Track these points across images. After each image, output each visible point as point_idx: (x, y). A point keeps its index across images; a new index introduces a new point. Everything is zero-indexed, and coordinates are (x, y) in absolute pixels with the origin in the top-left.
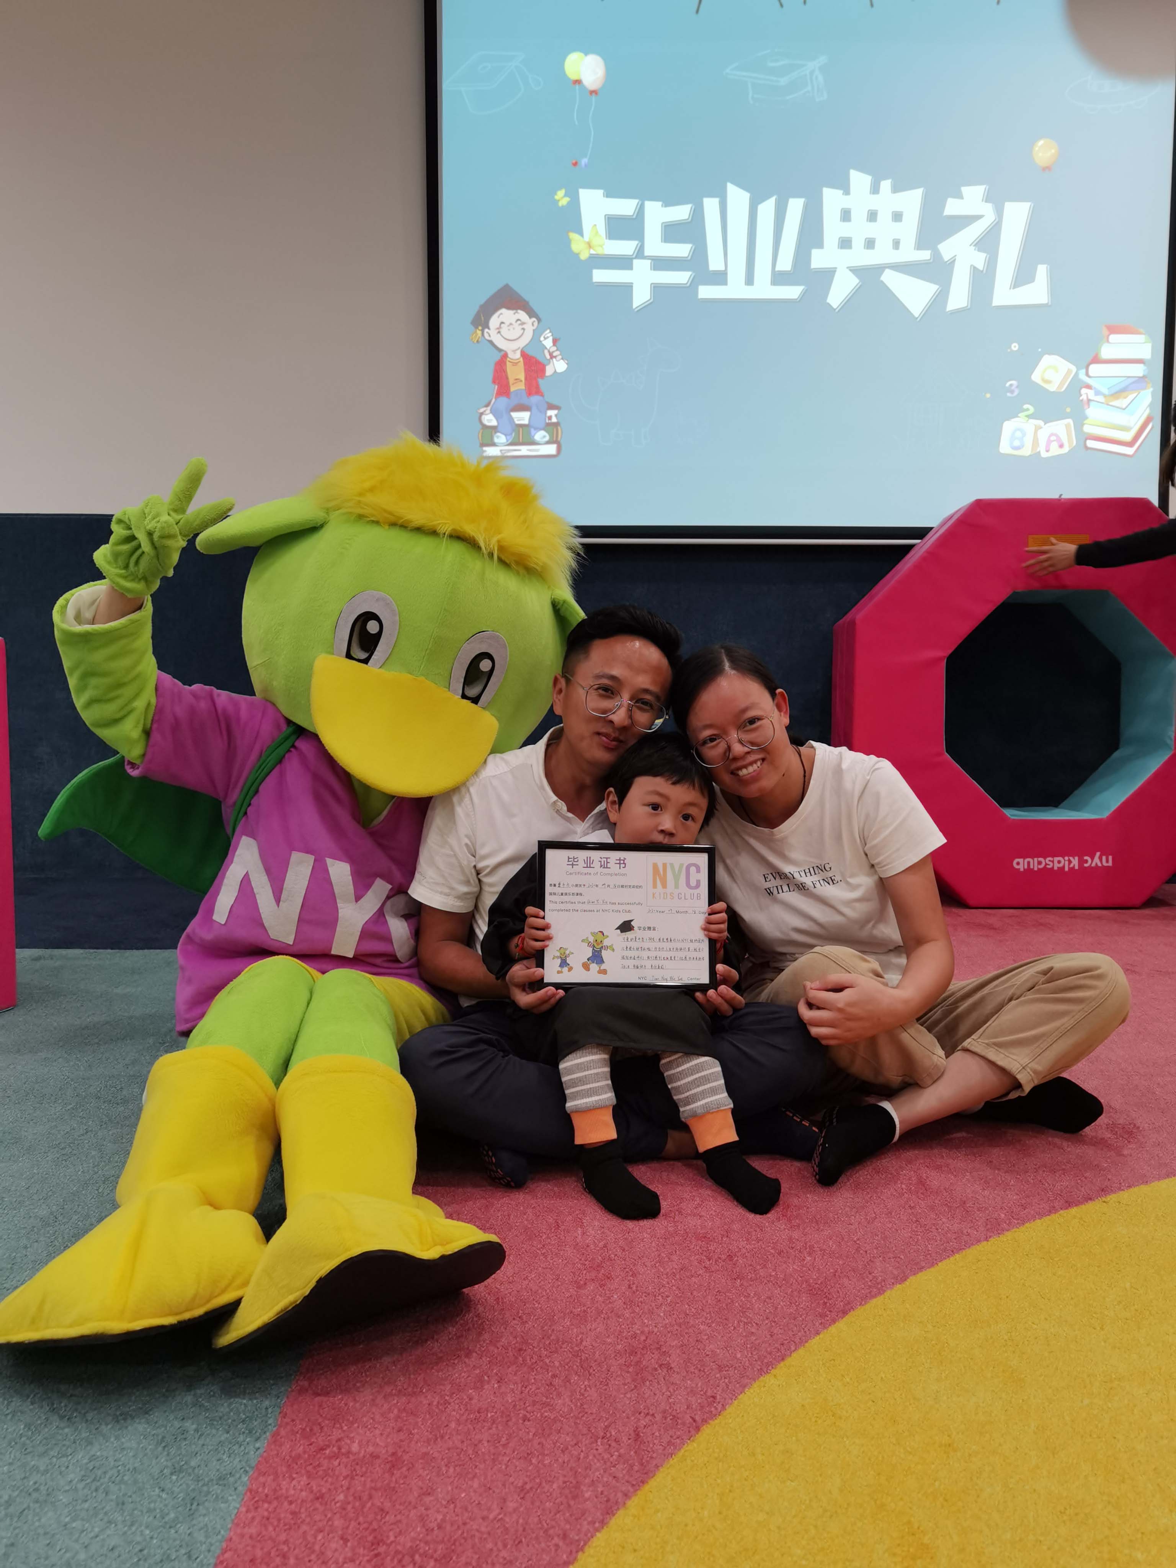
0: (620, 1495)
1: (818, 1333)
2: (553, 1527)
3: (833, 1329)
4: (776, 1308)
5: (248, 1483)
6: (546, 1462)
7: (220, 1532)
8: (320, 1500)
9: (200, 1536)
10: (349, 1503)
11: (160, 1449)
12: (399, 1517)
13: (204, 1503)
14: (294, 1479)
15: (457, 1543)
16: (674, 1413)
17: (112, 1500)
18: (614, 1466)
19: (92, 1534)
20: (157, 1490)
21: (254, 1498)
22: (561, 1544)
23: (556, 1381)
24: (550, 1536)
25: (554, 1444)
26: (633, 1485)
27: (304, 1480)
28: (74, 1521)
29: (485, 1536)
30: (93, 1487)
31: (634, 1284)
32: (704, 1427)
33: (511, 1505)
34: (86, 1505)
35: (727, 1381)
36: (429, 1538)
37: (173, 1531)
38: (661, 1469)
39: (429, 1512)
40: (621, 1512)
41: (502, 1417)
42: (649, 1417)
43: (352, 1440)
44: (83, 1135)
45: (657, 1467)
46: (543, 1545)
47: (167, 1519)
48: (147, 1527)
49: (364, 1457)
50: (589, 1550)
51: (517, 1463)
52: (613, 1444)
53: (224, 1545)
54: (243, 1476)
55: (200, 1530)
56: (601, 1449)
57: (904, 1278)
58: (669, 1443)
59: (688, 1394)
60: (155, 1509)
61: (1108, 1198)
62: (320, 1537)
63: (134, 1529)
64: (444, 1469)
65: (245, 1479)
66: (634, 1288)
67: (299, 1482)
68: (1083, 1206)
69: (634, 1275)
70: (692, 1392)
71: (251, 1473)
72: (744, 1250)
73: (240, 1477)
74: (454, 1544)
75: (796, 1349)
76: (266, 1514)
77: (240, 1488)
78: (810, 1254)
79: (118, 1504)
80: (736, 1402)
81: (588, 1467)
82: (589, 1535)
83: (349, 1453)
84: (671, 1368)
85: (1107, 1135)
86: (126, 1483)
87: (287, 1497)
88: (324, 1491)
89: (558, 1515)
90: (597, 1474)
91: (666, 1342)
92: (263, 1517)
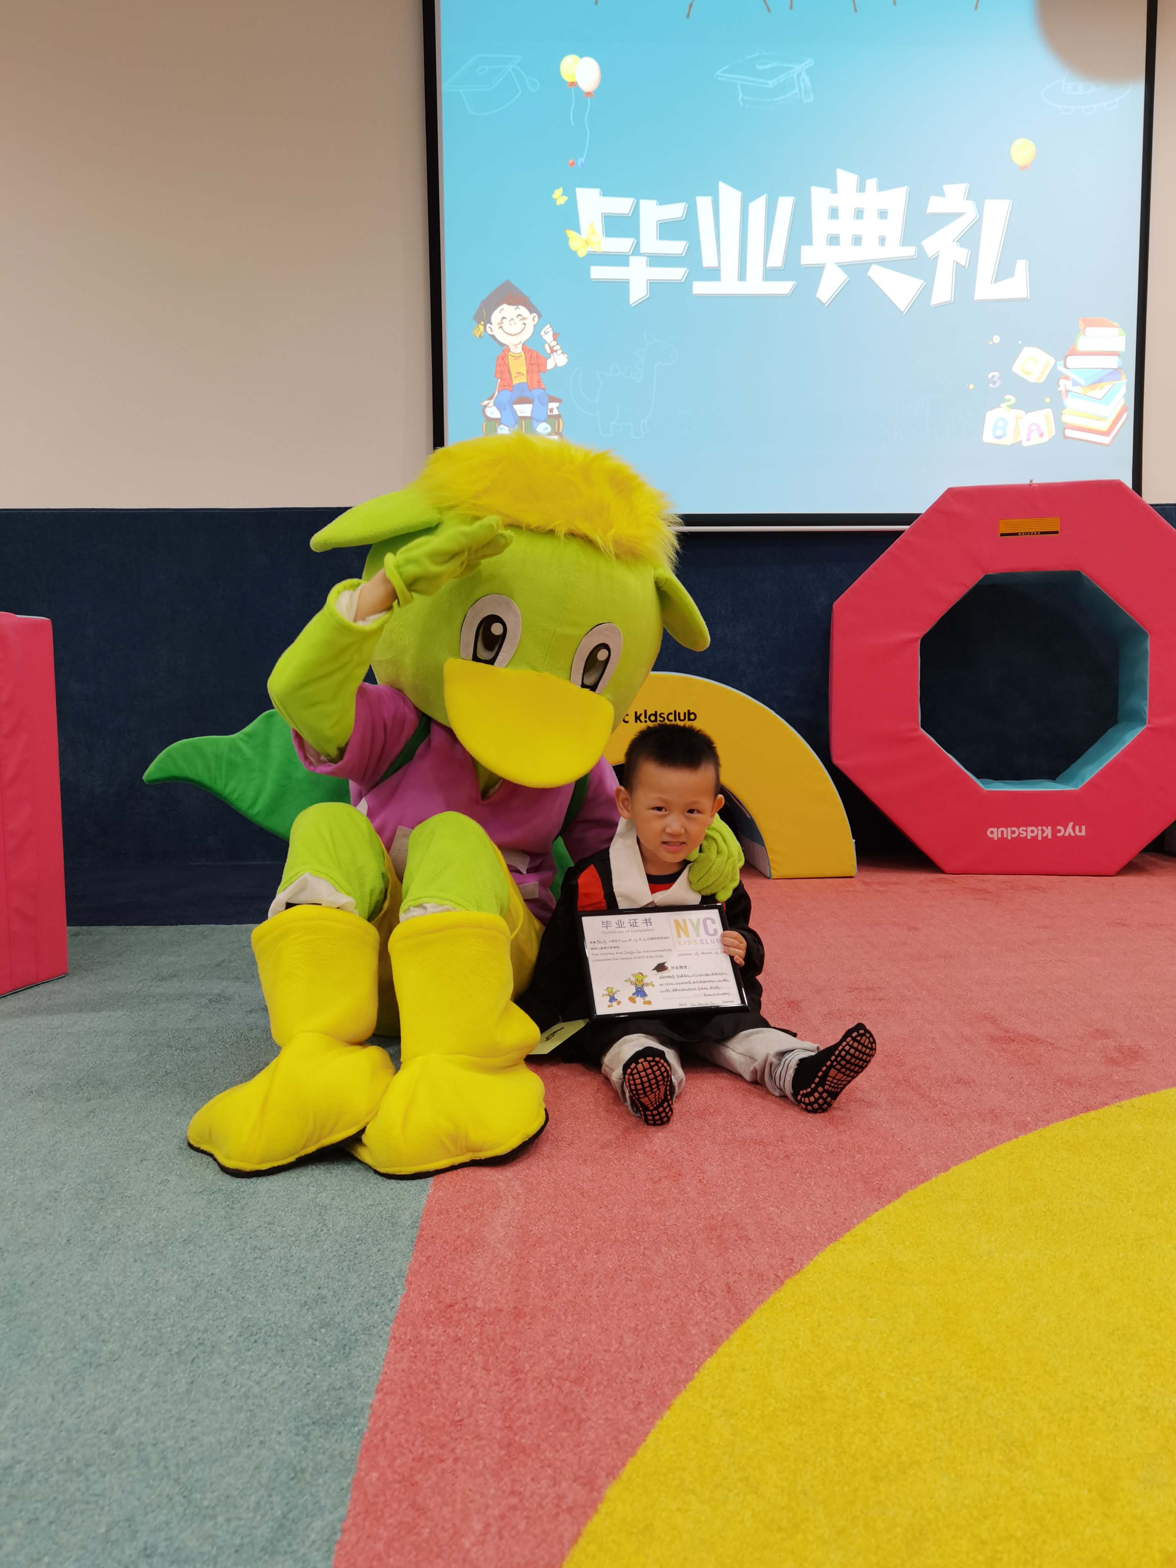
0: (722, 1332)
1: (877, 1210)
2: (668, 1355)
3: (890, 1207)
4: (836, 1193)
5: (391, 1332)
6: (652, 1310)
7: (374, 1368)
8: (458, 1342)
9: (358, 1372)
10: (484, 1344)
11: (305, 1310)
12: (530, 1353)
13: (354, 1348)
14: (431, 1328)
15: (587, 1369)
16: (759, 1272)
17: (271, 1349)
18: (713, 1311)
19: (261, 1374)
20: (310, 1341)
21: (399, 1343)
22: (678, 1367)
23: (648, 1252)
24: (667, 1361)
25: (657, 1297)
26: (732, 1324)
27: (441, 1329)
28: (243, 1364)
29: (609, 1363)
30: (253, 1340)
31: (704, 1178)
32: (787, 1281)
33: (628, 1341)
34: (250, 1353)
35: (801, 1247)
36: (561, 1367)
37: (332, 1369)
38: (756, 1312)
39: (556, 1348)
40: (726, 1343)
41: (606, 1278)
42: (737, 1275)
43: (476, 1299)
44: (164, 1076)
45: (751, 1310)
46: (662, 1369)
47: (325, 1360)
48: (308, 1367)
49: (489, 1311)
50: (703, 1371)
51: (627, 1311)
52: (709, 1295)
53: (381, 1377)
54: (385, 1327)
55: (357, 1367)
56: (699, 1300)
57: (946, 1168)
58: (758, 1293)
59: (768, 1257)
60: (312, 1354)
61: (1122, 1103)
62: (464, 1368)
63: (297, 1368)
64: (563, 1317)
65: (388, 1329)
66: (705, 1182)
67: (436, 1330)
68: (1100, 1110)
69: (703, 1172)
70: (771, 1255)
71: (391, 1325)
72: (799, 1152)
73: (383, 1328)
74: (584, 1369)
75: (858, 1223)
76: (413, 1354)
77: (384, 1336)
78: (859, 1153)
79: (278, 1351)
80: (812, 1263)
81: (691, 1312)
82: (701, 1360)
83: (475, 1309)
84: (750, 1239)
85: (1115, 1055)
86: (281, 1336)
87: (428, 1341)
88: (460, 1335)
89: (671, 1347)
90: (699, 1317)
91: (741, 1221)
92: (411, 1356)
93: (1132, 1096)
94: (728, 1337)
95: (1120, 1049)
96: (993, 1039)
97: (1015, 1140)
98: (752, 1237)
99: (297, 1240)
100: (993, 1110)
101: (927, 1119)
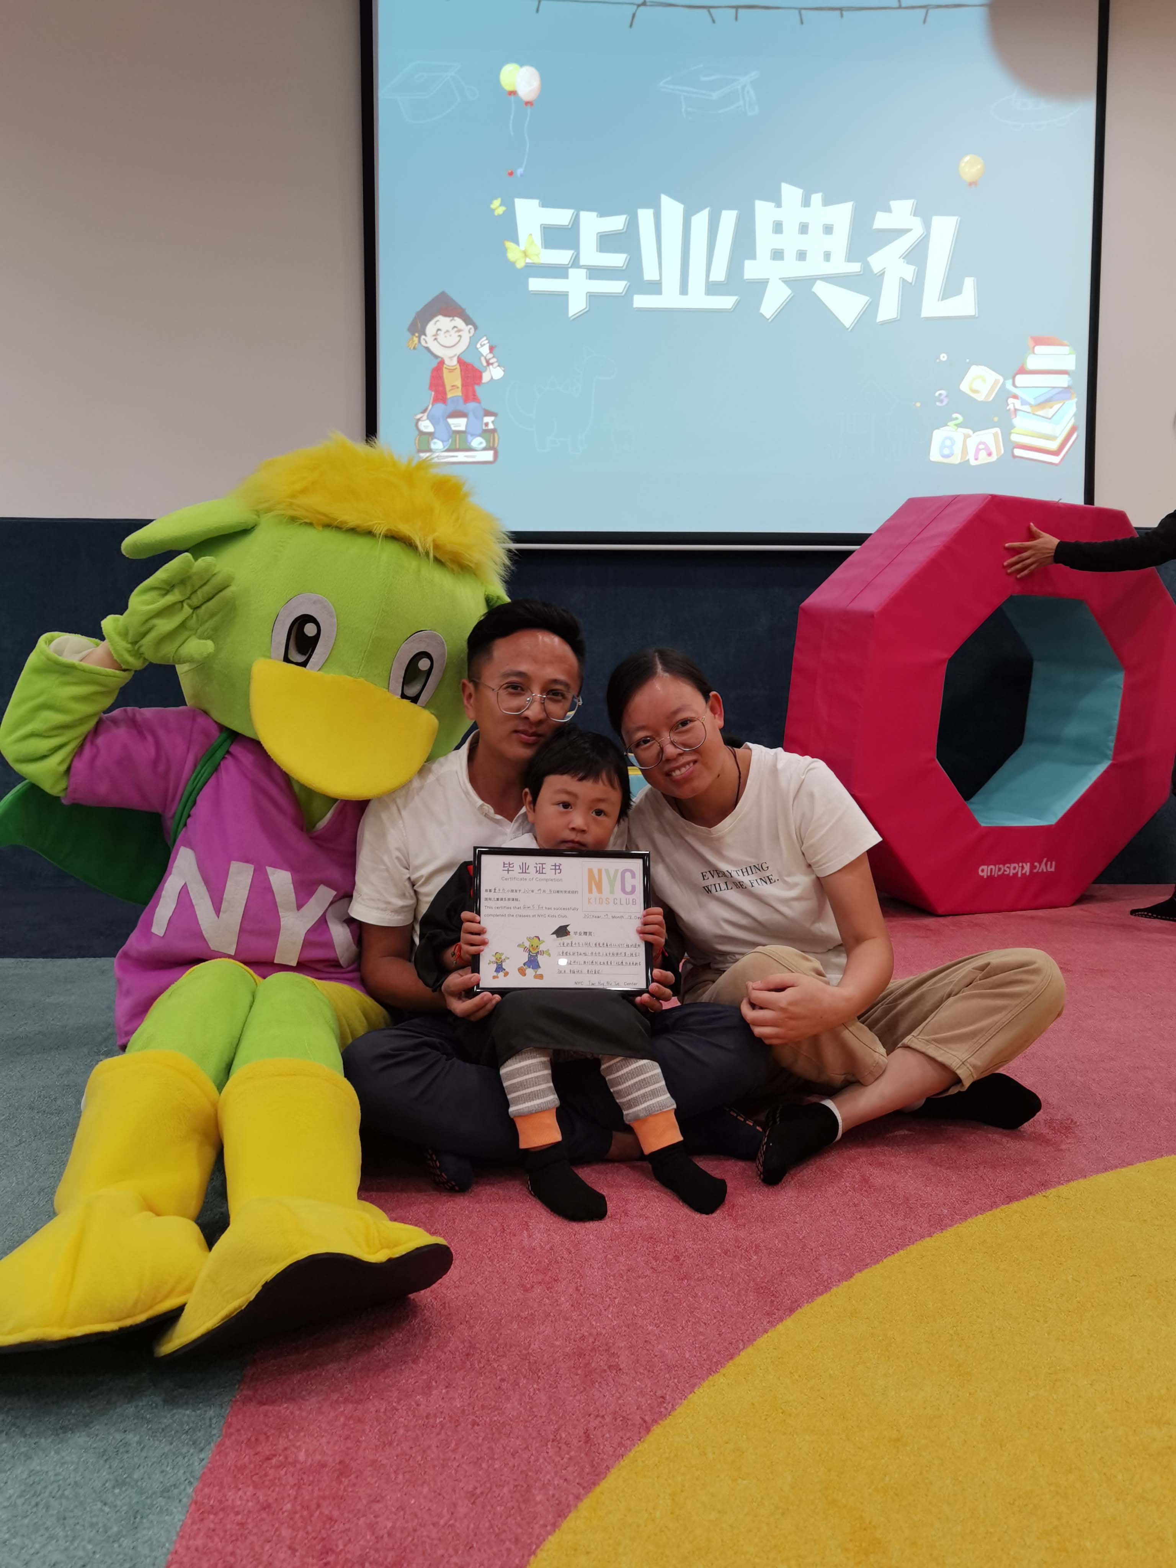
0: (571, 1497)
1: (766, 1331)
2: (504, 1531)
3: (780, 1327)
4: (724, 1307)
5: (193, 1494)
6: (496, 1466)
7: (164, 1545)
8: (267, 1510)
9: (144, 1550)
10: (296, 1512)
11: (102, 1462)
12: (347, 1526)
13: (148, 1515)
14: (240, 1489)
15: (408, 1551)
16: (624, 1414)
17: (52, 1515)
18: (565, 1469)
19: (32, 1551)
20: (99, 1505)
21: (199, 1510)
22: (513, 1547)
23: (504, 1386)
24: (502, 1540)
25: (504, 1447)
26: (584, 1488)
27: (250, 1490)
28: (15, 1538)
29: (435, 1542)
30: (33, 1503)
31: (581, 1286)
32: (655, 1427)
33: (461, 1510)
34: (26, 1521)
35: (676, 1380)
36: (379, 1545)
37: (116, 1545)
38: (612, 1471)
39: (379, 1519)
40: (573, 1515)
41: (450, 1422)
42: (599, 1419)
43: (299, 1448)
45: (608, 1468)
46: (495, 1550)
47: (109, 1533)
48: (89, 1542)
49: (311, 1465)
50: (542, 1554)
51: (467, 1468)
52: (564, 1447)
53: (169, 1557)
54: (188, 1487)
55: (144, 1543)
56: (551, 1452)
57: (851, 1275)
58: (620, 1445)
59: (638, 1394)
60: (97, 1524)
61: (1048, 1193)
62: (267, 1547)
63: (76, 1544)
64: (393, 1476)
65: (190, 1490)
66: (582, 1290)
67: (245, 1492)
68: (1024, 1201)
69: (581, 1277)
70: (642, 1393)
71: (196, 1484)
72: (690, 1251)
73: (185, 1489)
74: (405, 1550)
75: (744, 1348)
76: (212, 1526)
77: (185, 1500)
78: (756, 1253)
79: (59, 1520)
80: (685, 1402)
81: (539, 1471)
82: (541, 1538)
83: (295, 1462)
84: (620, 1369)
85: (1045, 1131)
86: (67, 1498)
87: (233, 1508)
88: (271, 1500)
89: (509, 1519)
90: (548, 1477)
91: (614, 1344)
92: (209, 1529)
93: (1060, 1184)
94: (576, 1506)
97: (928, 1239)
98: (623, 1367)
100: (907, 1199)
101: (835, 1211)
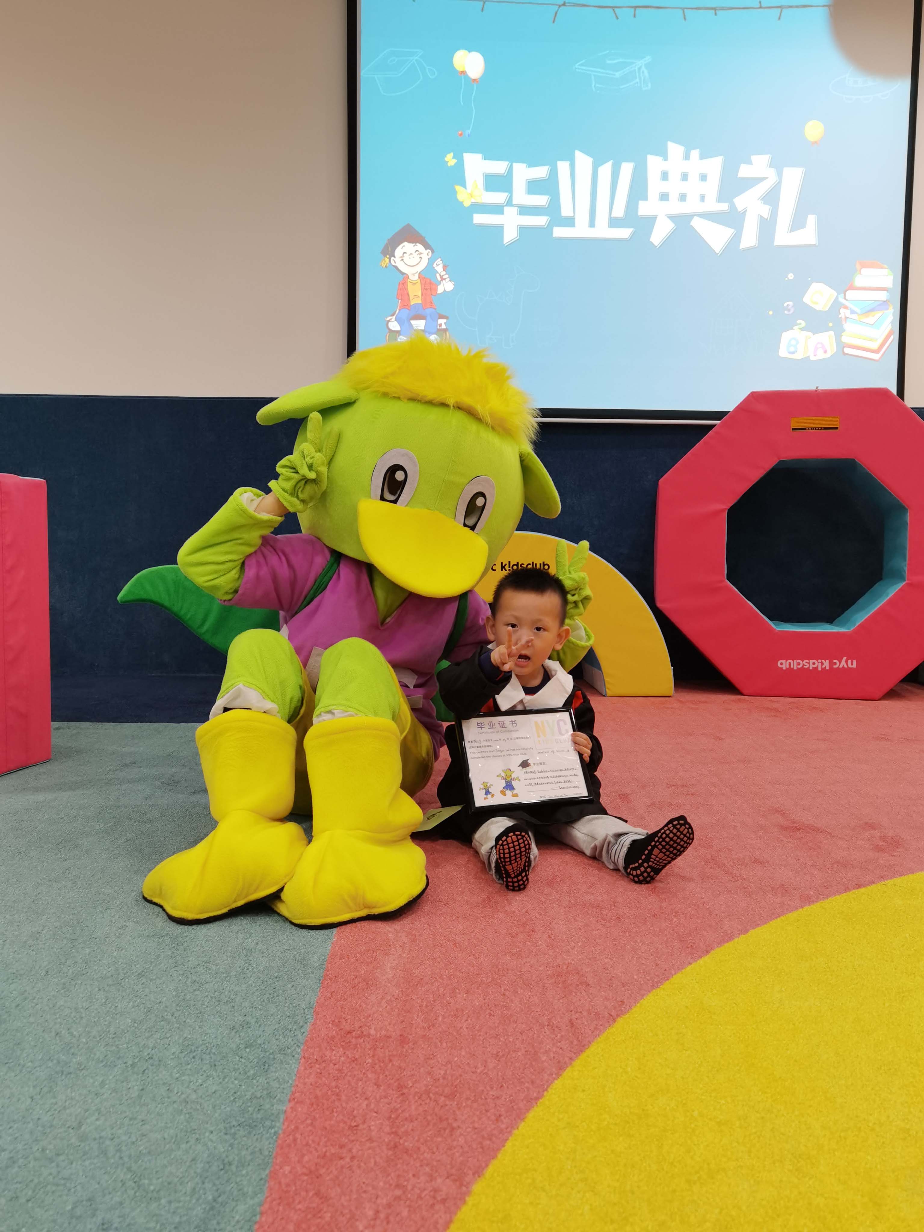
0: (567, 1059)
1: (690, 964)
2: (523, 1077)
3: (701, 962)
4: (657, 949)
5: (301, 1053)
6: (511, 1040)
7: (288, 1082)
8: (355, 1062)
9: (275, 1085)
10: (376, 1064)
12: (412, 1072)
13: (273, 1065)
14: (333, 1050)
15: (458, 1087)
16: (596, 1011)
17: (207, 1064)
18: (559, 1042)
19: (198, 1084)
20: (238, 1058)
21: (308, 1061)
22: (531, 1087)
23: (507, 993)
24: (522, 1082)
25: (514, 1029)
26: (575, 1053)
27: (341, 1051)
28: (183, 1076)
29: (476, 1083)
30: (191, 1056)
31: (552, 934)
32: (619, 1019)
33: (491, 1065)
34: (189, 1067)
35: (630, 992)
36: (437, 1084)
37: (255, 1081)
38: (593, 1044)
39: (433, 1069)
40: (570, 1069)
41: (474, 1013)
42: (578, 1014)
43: (370, 1028)
44: (125, 842)
45: (590, 1042)
46: (518, 1088)
47: (248, 1074)
48: (236, 1079)
49: (380, 1037)
50: (551, 1091)
51: (490, 1041)
52: (556, 1029)
53: (293, 1089)
54: (297, 1048)
55: (274, 1080)
56: (548, 1032)
57: (746, 931)
58: (596, 1028)
59: (603, 1000)
60: (239, 1069)
61: (887, 882)
62: (360, 1083)
63: (226, 1080)
64: (439, 1044)
65: (299, 1050)
66: (553, 937)
67: (338, 1052)
68: (869, 887)
69: (551, 929)
70: (606, 999)
71: (302, 1047)
72: (628, 915)
73: (295, 1050)
74: (456, 1087)
75: (675, 974)
77: (296, 1056)
78: (676, 917)
79: (211, 1066)
80: (639, 1005)
81: (541, 1043)
82: (550, 1082)
83: (369, 1035)
84: (589, 985)
85: (881, 843)
86: (214, 1054)
87: (331, 1061)
88: (357, 1057)
89: (526, 1071)
90: (548, 1046)
91: (582, 969)
92: (318, 1073)
93: (894, 877)
94: (571, 1064)
95: (883, 838)
96: (783, 828)
97: (801, 910)
98: (590, 983)
99: (227, 976)
100: (783, 885)
101: (731, 891)
